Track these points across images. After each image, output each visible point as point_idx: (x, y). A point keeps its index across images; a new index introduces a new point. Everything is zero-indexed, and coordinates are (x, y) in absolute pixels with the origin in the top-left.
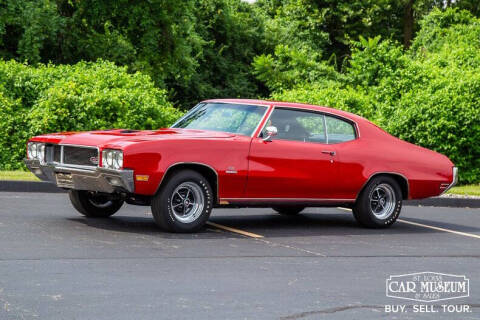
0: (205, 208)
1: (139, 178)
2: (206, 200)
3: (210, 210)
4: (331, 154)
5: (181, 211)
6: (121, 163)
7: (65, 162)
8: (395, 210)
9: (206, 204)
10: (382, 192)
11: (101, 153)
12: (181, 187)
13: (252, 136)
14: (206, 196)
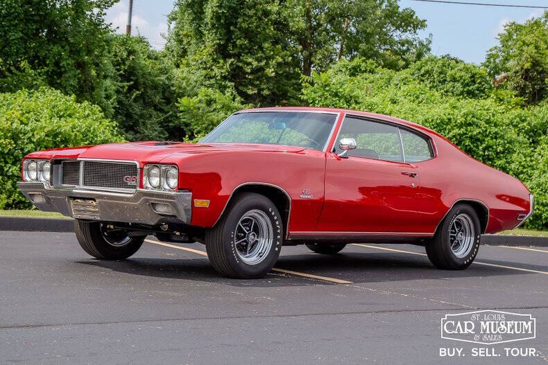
0: (274, 245)
1: (200, 203)
2: (275, 234)
3: (279, 247)
4: (412, 175)
5: (243, 249)
6: (174, 182)
7: (85, 184)
8: (474, 247)
9: (275, 240)
10: (459, 224)
11: (142, 169)
12: (244, 217)
13: (325, 150)
14: (275, 229)
